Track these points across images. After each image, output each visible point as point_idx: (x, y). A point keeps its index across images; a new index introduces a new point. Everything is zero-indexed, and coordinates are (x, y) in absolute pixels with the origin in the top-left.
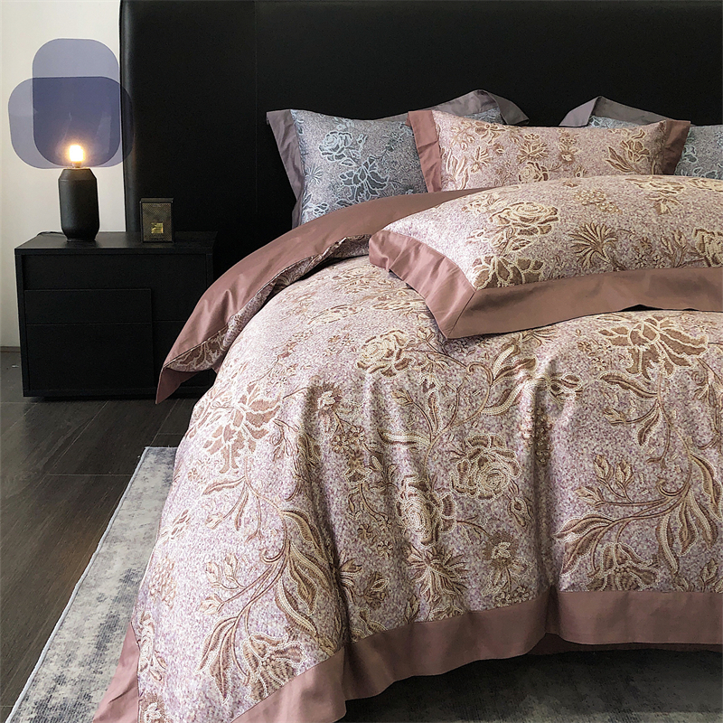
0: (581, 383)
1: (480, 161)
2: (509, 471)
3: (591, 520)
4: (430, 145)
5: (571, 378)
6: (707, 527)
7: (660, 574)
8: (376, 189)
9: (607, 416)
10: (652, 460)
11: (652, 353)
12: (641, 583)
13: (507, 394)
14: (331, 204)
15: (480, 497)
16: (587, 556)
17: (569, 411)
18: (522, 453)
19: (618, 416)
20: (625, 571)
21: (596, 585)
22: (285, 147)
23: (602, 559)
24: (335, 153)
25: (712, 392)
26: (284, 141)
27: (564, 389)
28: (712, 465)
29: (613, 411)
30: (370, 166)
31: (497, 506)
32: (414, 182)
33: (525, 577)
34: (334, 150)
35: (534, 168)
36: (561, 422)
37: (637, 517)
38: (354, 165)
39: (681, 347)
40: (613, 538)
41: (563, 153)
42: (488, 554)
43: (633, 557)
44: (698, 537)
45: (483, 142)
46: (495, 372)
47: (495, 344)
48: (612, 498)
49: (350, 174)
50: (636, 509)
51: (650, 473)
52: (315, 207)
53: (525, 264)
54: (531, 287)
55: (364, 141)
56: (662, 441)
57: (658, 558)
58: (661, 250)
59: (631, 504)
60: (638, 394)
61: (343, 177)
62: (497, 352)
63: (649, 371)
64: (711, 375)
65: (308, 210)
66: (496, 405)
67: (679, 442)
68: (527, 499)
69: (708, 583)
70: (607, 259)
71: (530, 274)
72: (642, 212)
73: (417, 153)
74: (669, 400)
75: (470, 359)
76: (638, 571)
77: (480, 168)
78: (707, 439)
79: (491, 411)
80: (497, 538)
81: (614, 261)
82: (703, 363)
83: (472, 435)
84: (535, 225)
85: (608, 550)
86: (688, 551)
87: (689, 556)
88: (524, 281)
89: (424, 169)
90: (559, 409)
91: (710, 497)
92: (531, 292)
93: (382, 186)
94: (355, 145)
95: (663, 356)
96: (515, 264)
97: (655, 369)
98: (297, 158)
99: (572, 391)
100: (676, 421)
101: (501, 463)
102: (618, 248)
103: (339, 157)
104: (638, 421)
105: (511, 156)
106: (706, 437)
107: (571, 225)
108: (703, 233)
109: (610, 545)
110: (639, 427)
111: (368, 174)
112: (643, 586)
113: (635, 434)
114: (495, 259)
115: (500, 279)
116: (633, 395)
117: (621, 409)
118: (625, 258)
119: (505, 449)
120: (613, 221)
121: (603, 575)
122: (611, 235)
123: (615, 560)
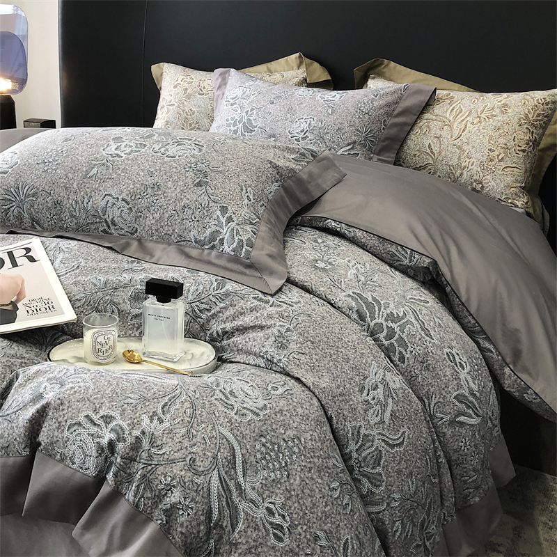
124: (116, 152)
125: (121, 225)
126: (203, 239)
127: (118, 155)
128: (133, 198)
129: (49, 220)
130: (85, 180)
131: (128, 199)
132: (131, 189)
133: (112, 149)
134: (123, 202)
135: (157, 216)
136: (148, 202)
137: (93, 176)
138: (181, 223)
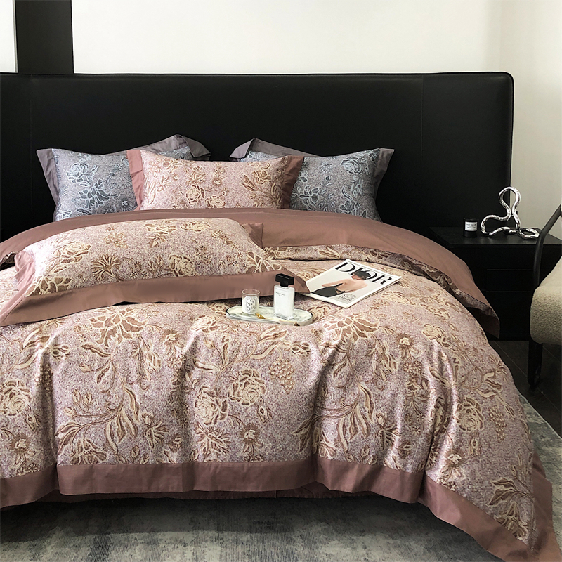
0: (69, 350)
1: (163, 184)
2: (26, 399)
3: (71, 426)
4: (138, 172)
5: (64, 347)
6: (132, 428)
7: (108, 455)
8: (102, 201)
9: (81, 368)
10: (103, 392)
11: (113, 332)
12: (99, 460)
13: (30, 357)
14: (73, 211)
15: (9, 415)
16: (68, 445)
17: (62, 365)
18: (34, 389)
19: (87, 368)
20: (89, 453)
21: (75, 461)
22: (48, 173)
23: (76, 446)
24: (77, 178)
25: (141, 353)
26: (47, 169)
27: (61, 353)
28: (135, 393)
29: (85, 365)
30: (99, 186)
31: (18, 419)
32: (128, 196)
33: (34, 459)
34: (76, 176)
35: (196, 189)
36: (57, 372)
37: (94, 423)
38: (89, 185)
39: (131, 327)
40: (82, 435)
41: (215, 179)
42: (12, 446)
43: (92, 445)
44: (127, 433)
45: (167, 172)
46: (24, 345)
47: (29, 328)
48: (81, 413)
49: (85, 192)
50: (93, 419)
51: (101, 398)
52: (63, 213)
53: (59, 281)
54: (62, 293)
55: (96, 170)
56: (110, 380)
57: (107, 445)
58: (147, 269)
59: (90, 416)
60: (100, 355)
61: (81, 193)
62: (29, 332)
63: (109, 341)
64: (142, 342)
65: (59, 215)
66: (22, 363)
67: (119, 381)
68: (36, 416)
69: (135, 459)
70: (113, 276)
71: (62, 286)
72: (140, 247)
73: (130, 178)
74: (117, 358)
75: (13, 337)
76: (96, 453)
77: (163, 189)
78: (135, 379)
79: (19, 367)
80: (18, 437)
81: (117, 276)
82: (140, 338)
83: (8, 380)
84: (72, 257)
85: (80, 442)
86: (122, 441)
87: (123, 444)
88: (57, 290)
89: (135, 187)
90: (57, 364)
91: (133, 411)
92: (62, 296)
93: (106, 199)
94: (90, 173)
95: (119, 332)
96: (53, 281)
97: (112, 340)
98: (56, 179)
99: (64, 354)
100: (118, 370)
101: (22, 395)
102: (120, 269)
103: (79, 181)
104: (98, 370)
105: (183, 181)
106: (134, 378)
107: (95, 256)
108: (175, 258)
109: (81, 439)
110: (98, 374)
111: (97, 191)
112: (101, 462)
113: (95, 378)
114: (42, 279)
115: (41, 290)
116: (97, 355)
117: (89, 363)
118: (124, 274)
119: (25, 388)
120: (120, 253)
121: (78, 455)
122: (117, 261)
123: (83, 447)
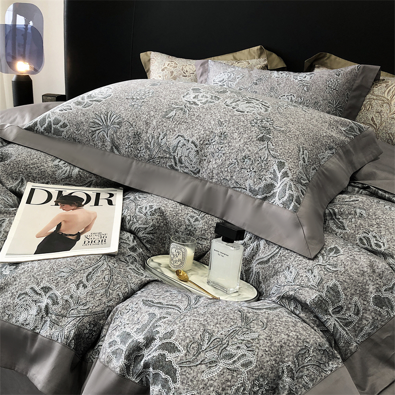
124: (194, 100)
125: (187, 164)
126: (257, 189)
127: (195, 103)
128: (201, 142)
129: (127, 147)
130: (164, 120)
131: (197, 143)
132: (202, 134)
133: (191, 97)
134: (192, 145)
135: (219, 162)
136: (213, 148)
137: (171, 117)
138: (239, 172)
